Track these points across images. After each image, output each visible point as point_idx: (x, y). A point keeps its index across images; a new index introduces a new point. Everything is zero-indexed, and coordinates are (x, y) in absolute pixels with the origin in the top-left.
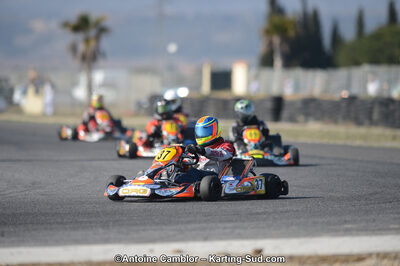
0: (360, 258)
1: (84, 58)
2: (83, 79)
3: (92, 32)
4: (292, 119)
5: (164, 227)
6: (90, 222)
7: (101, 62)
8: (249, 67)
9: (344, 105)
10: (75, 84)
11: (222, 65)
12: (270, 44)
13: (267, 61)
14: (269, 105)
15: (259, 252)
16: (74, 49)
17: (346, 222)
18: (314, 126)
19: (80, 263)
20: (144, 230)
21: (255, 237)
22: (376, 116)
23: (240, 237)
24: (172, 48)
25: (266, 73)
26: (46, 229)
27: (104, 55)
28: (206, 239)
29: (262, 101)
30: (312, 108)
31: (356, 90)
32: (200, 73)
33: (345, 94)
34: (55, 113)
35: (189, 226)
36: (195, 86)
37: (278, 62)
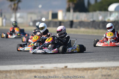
0: (96, 69)
1: (14, 9)
2: (13, 15)
3: (16, 2)
4: (76, 27)
5: (38, 60)
6: (16, 58)
7: (19, 10)
8: (63, 12)
9: (91, 23)
10: (11, 17)
11: (55, 11)
12: (69, 5)
13: (68, 10)
14: (69, 23)
15: (66, 67)
16: (11, 6)
17: (92, 58)
18: (82, 29)
19: (13, 71)
20: (32, 61)
21: (65, 63)
22: (101, 26)
23: (60, 63)
24: (40, 6)
25: (68, 14)
26: (3, 60)
27: (20, 8)
28: (50, 63)
29: (67, 22)
30: (82, 24)
31: (95, 19)
32: (48, 14)
33: (92, 20)
34: (6, 26)
35: (45, 59)
36: (47, 18)
37: (72, 10)
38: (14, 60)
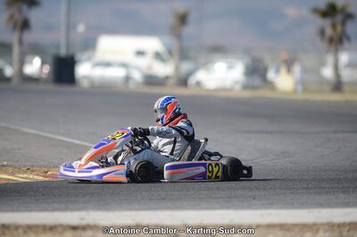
1: (331, 40)
3: (339, 18)
6: (333, 188)
7: (346, 44)
10: (323, 64)
16: (322, 33)
27: (349, 39)
38: (326, 193)
